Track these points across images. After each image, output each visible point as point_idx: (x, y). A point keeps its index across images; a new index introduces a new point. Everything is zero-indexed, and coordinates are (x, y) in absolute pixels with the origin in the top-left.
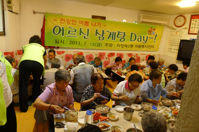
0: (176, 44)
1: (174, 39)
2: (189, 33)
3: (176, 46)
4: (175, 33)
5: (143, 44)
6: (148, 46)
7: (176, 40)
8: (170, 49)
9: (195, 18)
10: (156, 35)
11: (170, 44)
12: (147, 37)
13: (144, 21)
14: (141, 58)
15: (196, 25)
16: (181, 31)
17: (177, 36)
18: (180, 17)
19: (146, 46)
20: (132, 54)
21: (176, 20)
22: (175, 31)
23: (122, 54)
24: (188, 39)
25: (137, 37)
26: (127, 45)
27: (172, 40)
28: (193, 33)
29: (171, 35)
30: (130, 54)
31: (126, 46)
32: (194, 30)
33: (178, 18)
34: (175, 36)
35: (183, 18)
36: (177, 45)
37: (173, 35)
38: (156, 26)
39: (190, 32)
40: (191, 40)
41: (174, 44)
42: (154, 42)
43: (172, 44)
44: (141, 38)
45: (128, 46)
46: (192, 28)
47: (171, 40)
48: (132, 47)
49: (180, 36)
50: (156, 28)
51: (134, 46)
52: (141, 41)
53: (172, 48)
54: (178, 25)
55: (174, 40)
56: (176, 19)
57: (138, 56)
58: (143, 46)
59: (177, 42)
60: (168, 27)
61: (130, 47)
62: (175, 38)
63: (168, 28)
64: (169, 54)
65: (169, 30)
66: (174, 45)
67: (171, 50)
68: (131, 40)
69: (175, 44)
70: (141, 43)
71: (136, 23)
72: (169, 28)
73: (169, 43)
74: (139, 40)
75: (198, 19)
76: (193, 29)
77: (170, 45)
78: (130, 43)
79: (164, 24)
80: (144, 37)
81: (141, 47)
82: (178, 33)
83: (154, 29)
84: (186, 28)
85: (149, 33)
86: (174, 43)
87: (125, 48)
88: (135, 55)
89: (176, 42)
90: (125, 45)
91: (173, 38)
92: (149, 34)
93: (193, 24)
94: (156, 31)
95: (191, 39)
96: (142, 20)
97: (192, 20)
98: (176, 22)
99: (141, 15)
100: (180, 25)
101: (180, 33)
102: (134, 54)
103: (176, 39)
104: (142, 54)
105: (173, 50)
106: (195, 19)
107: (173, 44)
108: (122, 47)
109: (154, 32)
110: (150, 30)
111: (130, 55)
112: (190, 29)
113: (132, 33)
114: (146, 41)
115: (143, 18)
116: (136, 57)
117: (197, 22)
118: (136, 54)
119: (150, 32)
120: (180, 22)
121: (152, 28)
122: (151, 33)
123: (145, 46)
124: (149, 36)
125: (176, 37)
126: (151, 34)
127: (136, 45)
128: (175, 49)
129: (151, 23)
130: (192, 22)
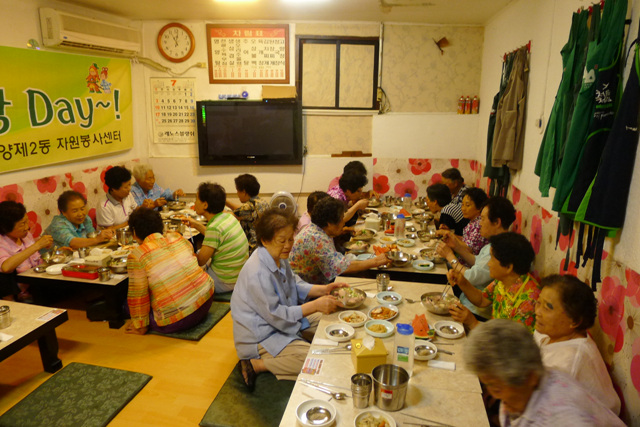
0: (181, 118)
1: (171, 101)
2: (212, 81)
3: (184, 123)
4: (169, 83)
5: (85, 131)
6: (103, 136)
7: (178, 104)
8: (168, 133)
9: (220, 33)
10: (116, 93)
11: (161, 118)
12: (90, 101)
13: (69, 39)
14: (86, 186)
15: (228, 56)
16: (186, 75)
17: (177, 90)
18: (173, 29)
19: (98, 139)
20: (53, 177)
21: (163, 38)
22: (167, 75)
23: (15, 186)
24: (215, 98)
25: (53, 104)
26: (24, 146)
27: (166, 104)
28: (223, 78)
29: (159, 90)
30: (46, 180)
31: (22, 149)
32: (225, 70)
33: (167, 33)
34: (171, 90)
35: (185, 34)
36: (187, 118)
37: (165, 90)
38: (107, 58)
39: (215, 78)
40: (224, 100)
41: (175, 118)
42: (118, 117)
43: (167, 118)
44: (69, 109)
45: (30, 149)
46: (218, 63)
47: (160, 104)
48: (45, 150)
49: (188, 90)
50: (110, 67)
51: (54, 143)
52: (72, 120)
53: (174, 132)
54: (173, 56)
55: (172, 104)
56: (163, 36)
57: (74, 181)
58: (85, 139)
59: (184, 111)
60: (143, 61)
61: (38, 150)
62: (172, 97)
63: (142, 65)
64: (167, 152)
65: (148, 72)
66: (175, 121)
67: (170, 137)
68: (35, 123)
69: (178, 118)
70: (76, 129)
71: (38, 49)
72: (144, 63)
73: (157, 114)
74: (66, 116)
75: (227, 39)
76: (222, 69)
77: (164, 121)
78: (32, 134)
79: (133, 52)
80: (78, 102)
81: (81, 144)
82: (180, 82)
83: (105, 72)
84: (199, 66)
85: (92, 86)
86: (175, 114)
87: (17, 158)
88: (64, 178)
89: (178, 111)
90: (15, 147)
91: (165, 96)
92: (92, 91)
93: (217, 52)
94: (111, 78)
95: (223, 97)
96: (62, 35)
97: (213, 39)
98: (164, 46)
99: (56, 15)
100: (180, 56)
101: (186, 80)
102: (59, 176)
103: (178, 101)
104: (86, 171)
105: (178, 138)
106: (220, 39)
107: (172, 118)
108: (7, 156)
109: (108, 81)
110: (94, 74)
111: (46, 184)
112: (214, 69)
113: (31, 93)
114: (90, 117)
115: (66, 29)
116: (71, 186)
117: (227, 48)
118: (69, 176)
119: (95, 83)
120: (176, 44)
121: (95, 66)
122: (99, 84)
123: (92, 138)
124: (96, 98)
125: (174, 94)
126: (99, 92)
127: (60, 139)
128: (182, 134)
129: (94, 47)
130: (215, 47)
